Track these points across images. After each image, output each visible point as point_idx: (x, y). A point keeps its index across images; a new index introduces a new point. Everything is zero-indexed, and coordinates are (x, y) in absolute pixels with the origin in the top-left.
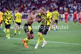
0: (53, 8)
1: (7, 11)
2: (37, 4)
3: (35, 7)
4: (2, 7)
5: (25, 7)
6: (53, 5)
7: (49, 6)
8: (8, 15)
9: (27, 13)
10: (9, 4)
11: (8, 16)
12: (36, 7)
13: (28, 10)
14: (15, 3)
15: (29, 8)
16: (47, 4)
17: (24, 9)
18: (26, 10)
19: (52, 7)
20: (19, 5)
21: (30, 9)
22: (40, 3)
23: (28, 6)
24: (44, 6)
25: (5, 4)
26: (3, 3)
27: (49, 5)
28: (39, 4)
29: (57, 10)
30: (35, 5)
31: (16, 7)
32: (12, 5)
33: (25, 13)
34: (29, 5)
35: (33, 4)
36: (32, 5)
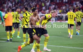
0: (77, 8)
1: (26, 12)
2: (58, 3)
3: (55, 6)
4: (16, 6)
5: (43, 7)
6: (76, 4)
7: (71, 6)
8: (27, 16)
9: (45, 13)
10: (24, 3)
11: (27, 18)
12: (57, 7)
13: (46, 10)
14: (31, 2)
15: (47, 7)
16: (69, 2)
17: (42, 9)
18: (44, 10)
19: (75, 6)
20: (35, 4)
21: (48, 9)
22: (60, 1)
23: (47, 6)
24: (66, 6)
25: (20, 4)
26: (16, 2)
27: (71, 4)
28: (59, 3)
29: (81, 9)
30: (54, 4)
31: (32, 6)
32: (27, 5)
33: (43, 13)
34: (48, 4)
35: (52, 2)
36: (52, 4)
